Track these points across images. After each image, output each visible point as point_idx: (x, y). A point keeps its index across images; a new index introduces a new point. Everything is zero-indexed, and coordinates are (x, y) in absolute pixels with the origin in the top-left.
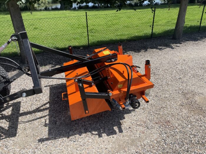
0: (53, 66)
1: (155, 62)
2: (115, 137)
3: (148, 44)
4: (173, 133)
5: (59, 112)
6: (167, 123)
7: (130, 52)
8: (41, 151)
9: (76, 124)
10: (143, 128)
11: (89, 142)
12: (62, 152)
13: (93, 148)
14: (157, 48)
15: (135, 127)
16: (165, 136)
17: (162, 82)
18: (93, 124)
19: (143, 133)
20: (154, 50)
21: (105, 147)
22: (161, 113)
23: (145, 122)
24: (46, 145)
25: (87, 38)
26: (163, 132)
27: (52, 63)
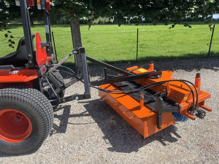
0: (101, 77)
1: (208, 84)
2: (152, 150)
3: (203, 63)
4: (214, 157)
5: (103, 119)
6: (209, 146)
7: (181, 70)
8: (85, 149)
9: (116, 132)
10: (183, 147)
11: (127, 149)
12: (102, 153)
13: (130, 156)
14: (212, 69)
15: (174, 145)
16: (205, 158)
17: (212, 105)
18: (132, 135)
19: (182, 152)
20: (209, 70)
21: (141, 157)
22: (205, 136)
23: (185, 142)
24: (89, 145)
25: (136, 53)
26: (203, 154)
27: (101, 75)
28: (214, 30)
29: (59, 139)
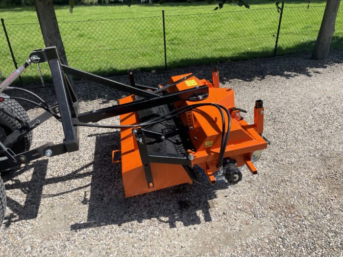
0: (105, 100)
1: (278, 100)
2: (199, 229)
3: (268, 65)
4: (299, 226)
5: (109, 180)
6: (289, 209)
7: (236, 79)
8: (76, 246)
9: (134, 202)
10: (248, 215)
11: (154, 235)
12: (110, 249)
13: (160, 246)
14: (282, 75)
15: (234, 213)
16: (284, 231)
17: (286, 135)
18: (163, 204)
19: (247, 224)
20: (278, 77)
21: (180, 245)
22: (281, 191)
23: (251, 206)
24: (84, 236)
25: (164, 54)
26: (281, 224)
28: (283, 11)
29: (24, 232)
